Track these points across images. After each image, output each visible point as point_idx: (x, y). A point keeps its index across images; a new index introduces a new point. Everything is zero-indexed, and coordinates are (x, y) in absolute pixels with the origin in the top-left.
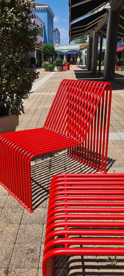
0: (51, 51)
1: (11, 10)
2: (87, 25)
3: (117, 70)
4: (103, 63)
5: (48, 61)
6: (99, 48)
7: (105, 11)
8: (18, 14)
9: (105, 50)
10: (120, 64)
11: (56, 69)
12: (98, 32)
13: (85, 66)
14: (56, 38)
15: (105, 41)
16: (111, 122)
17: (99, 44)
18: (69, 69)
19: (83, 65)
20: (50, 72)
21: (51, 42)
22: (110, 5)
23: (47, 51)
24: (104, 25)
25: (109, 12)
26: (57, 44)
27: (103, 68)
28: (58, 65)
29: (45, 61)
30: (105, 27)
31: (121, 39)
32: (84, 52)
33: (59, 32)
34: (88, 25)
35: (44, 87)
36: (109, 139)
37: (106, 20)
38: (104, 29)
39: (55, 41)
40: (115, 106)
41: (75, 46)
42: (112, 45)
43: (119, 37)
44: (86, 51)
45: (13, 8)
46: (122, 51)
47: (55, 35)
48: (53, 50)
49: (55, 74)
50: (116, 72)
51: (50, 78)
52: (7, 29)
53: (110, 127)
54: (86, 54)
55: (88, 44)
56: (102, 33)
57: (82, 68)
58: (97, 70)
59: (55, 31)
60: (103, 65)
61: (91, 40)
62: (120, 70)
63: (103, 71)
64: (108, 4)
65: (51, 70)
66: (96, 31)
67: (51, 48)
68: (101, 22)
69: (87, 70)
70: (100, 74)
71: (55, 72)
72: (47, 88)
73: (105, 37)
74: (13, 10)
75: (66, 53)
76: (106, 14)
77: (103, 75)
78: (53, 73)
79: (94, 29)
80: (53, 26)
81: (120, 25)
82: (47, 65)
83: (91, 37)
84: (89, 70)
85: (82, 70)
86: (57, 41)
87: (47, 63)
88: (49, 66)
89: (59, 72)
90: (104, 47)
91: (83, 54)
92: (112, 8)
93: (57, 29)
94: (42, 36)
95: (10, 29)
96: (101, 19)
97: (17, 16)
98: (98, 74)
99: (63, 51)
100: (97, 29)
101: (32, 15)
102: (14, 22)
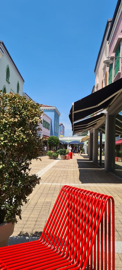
0: (55, 142)
1: (20, 129)
2: (87, 124)
3: (117, 161)
4: (104, 153)
5: (52, 150)
6: (99, 140)
7: (102, 115)
8: (26, 132)
9: (104, 142)
10: (119, 155)
11: (59, 157)
12: (97, 129)
13: (87, 155)
14: (61, 131)
15: (104, 136)
16: (116, 225)
17: (99, 137)
18: (71, 158)
19: (85, 154)
20: (54, 160)
21: (57, 134)
22: (107, 111)
23: (52, 142)
24: (102, 125)
25: (106, 115)
26: (61, 136)
27: (103, 158)
28: (61, 154)
29: (50, 150)
30: (104, 126)
31: (119, 136)
32: (85, 143)
33: (63, 127)
34: (89, 124)
35: (47, 177)
36: (116, 251)
37: (104, 121)
38: (103, 127)
39: (60, 133)
40: (119, 204)
41: (78, 138)
42: (111, 139)
43: (117, 134)
44: (87, 142)
45: (22, 128)
46: (121, 144)
47: (60, 128)
48: (57, 141)
49: (58, 163)
50: (117, 163)
51: (53, 167)
52: (14, 144)
53: (116, 233)
54: (88, 145)
55: (89, 137)
56: (101, 130)
57: (84, 158)
58: (98, 159)
59: (60, 126)
60: (104, 155)
61: (91, 135)
62: (121, 161)
63: (103, 161)
64: (106, 110)
65: (55, 158)
66: (96, 128)
67: (56, 139)
68: (99, 122)
69: (89, 159)
70: (101, 164)
71: (59, 160)
72: (50, 177)
73: (104, 133)
74: (21, 129)
75: (70, 143)
76: (104, 117)
77: (104, 165)
78: (56, 161)
79: (94, 127)
80: (58, 121)
81: (116, 125)
82: (52, 153)
83: (92, 132)
84: (91, 159)
85: (84, 159)
86: (62, 133)
87: (52, 152)
88: (53, 154)
89: (62, 160)
90: (104, 140)
91: (85, 144)
92: (108, 113)
93: (62, 124)
94: (49, 129)
95: (16, 145)
96: (100, 120)
97: (24, 134)
98: (99, 164)
99: (67, 141)
100: (97, 127)
101: (39, 128)
102: (21, 138)
